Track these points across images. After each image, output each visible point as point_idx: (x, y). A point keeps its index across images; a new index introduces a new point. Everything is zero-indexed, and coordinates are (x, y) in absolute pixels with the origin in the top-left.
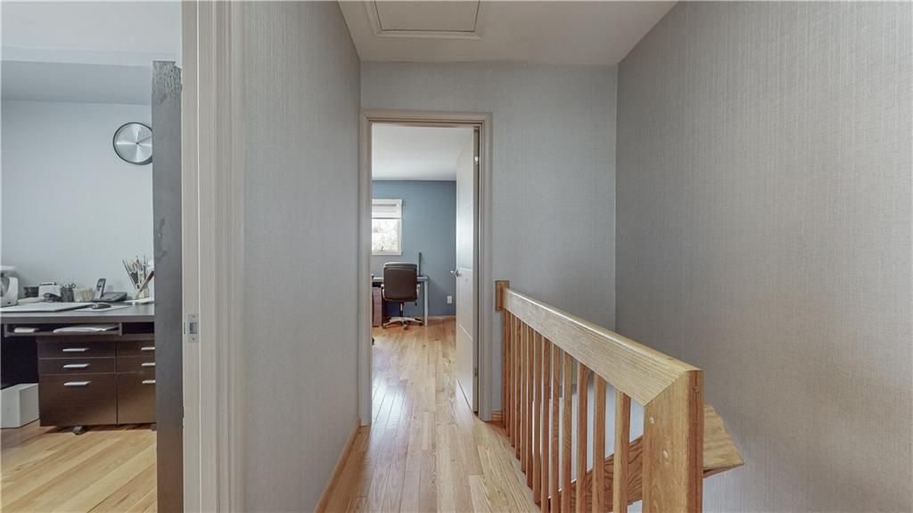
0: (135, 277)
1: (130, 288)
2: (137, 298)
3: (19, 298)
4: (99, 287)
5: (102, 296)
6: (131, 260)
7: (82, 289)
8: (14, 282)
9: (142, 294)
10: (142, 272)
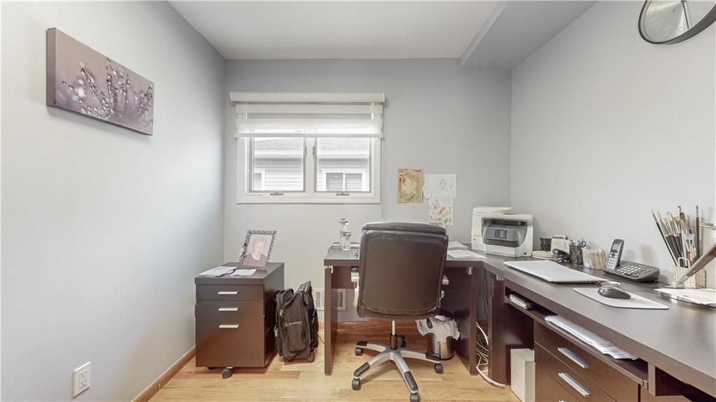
0: (675, 244)
1: (664, 262)
2: (681, 287)
3: (533, 250)
4: (613, 251)
5: (618, 265)
6: (668, 212)
7: (592, 251)
8: (530, 230)
9: (691, 281)
10: (692, 237)
